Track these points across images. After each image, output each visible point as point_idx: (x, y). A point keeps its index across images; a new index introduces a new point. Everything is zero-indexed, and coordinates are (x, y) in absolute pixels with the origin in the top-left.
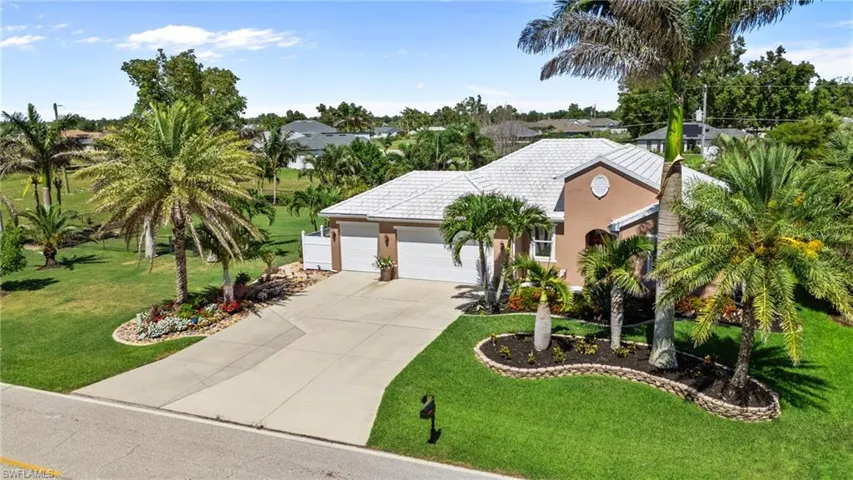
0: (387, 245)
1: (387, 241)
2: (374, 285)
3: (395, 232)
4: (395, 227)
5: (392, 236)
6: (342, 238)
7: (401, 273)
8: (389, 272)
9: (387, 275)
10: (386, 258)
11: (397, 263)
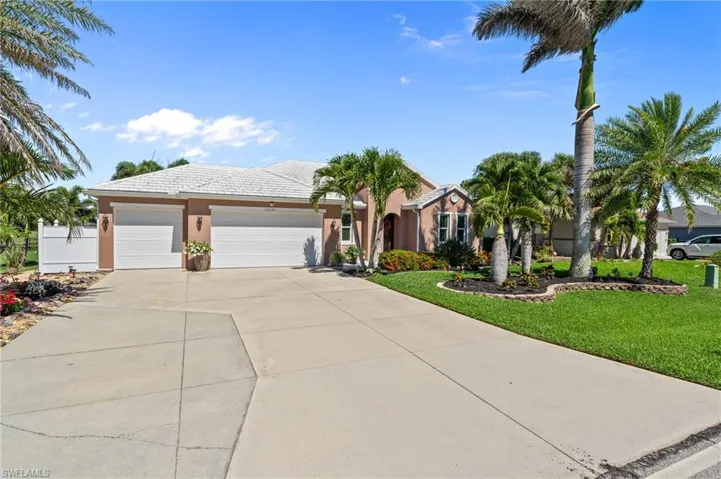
0: (199, 229)
3: (209, 213)
4: (210, 207)
5: (207, 218)
6: (118, 227)
10: (202, 243)
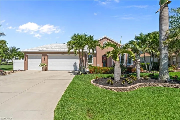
1: (45, 58)
2: (39, 72)
3: (47, 56)
4: (47, 54)
5: (46, 57)
6: (28, 60)
7: (49, 69)
8: (45, 68)
9: (44, 69)
10: (44, 64)
11: (48, 65)
